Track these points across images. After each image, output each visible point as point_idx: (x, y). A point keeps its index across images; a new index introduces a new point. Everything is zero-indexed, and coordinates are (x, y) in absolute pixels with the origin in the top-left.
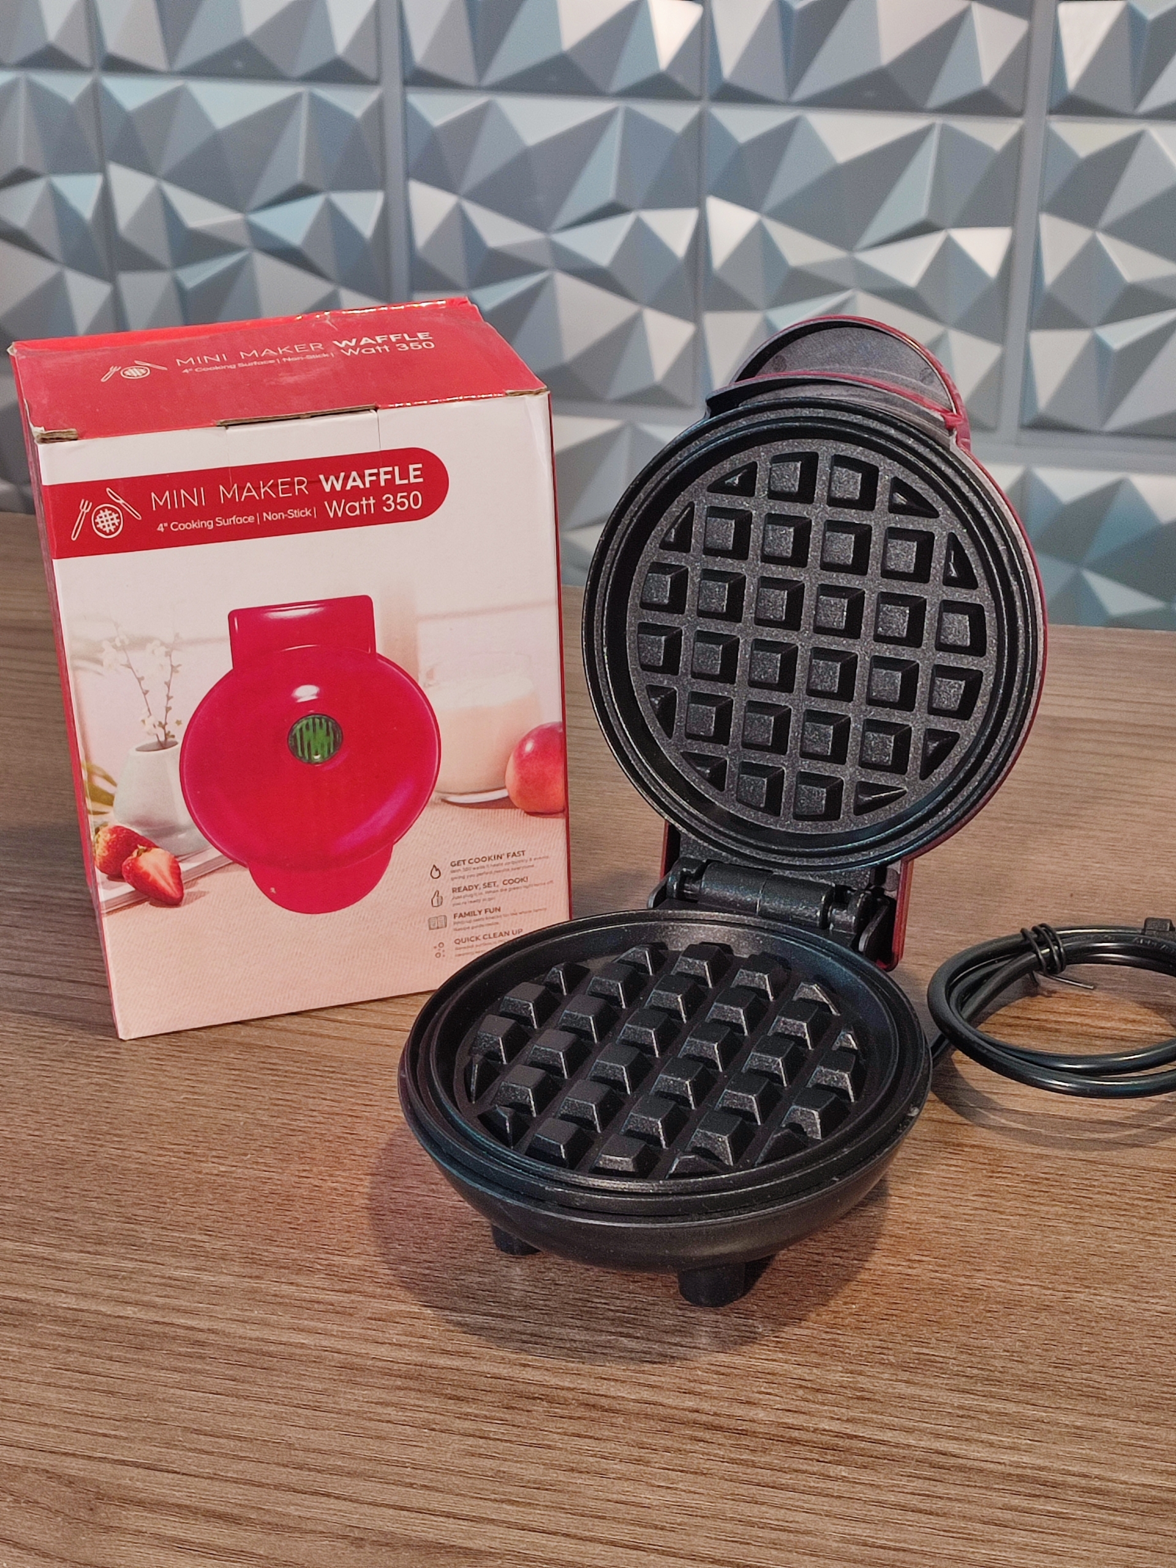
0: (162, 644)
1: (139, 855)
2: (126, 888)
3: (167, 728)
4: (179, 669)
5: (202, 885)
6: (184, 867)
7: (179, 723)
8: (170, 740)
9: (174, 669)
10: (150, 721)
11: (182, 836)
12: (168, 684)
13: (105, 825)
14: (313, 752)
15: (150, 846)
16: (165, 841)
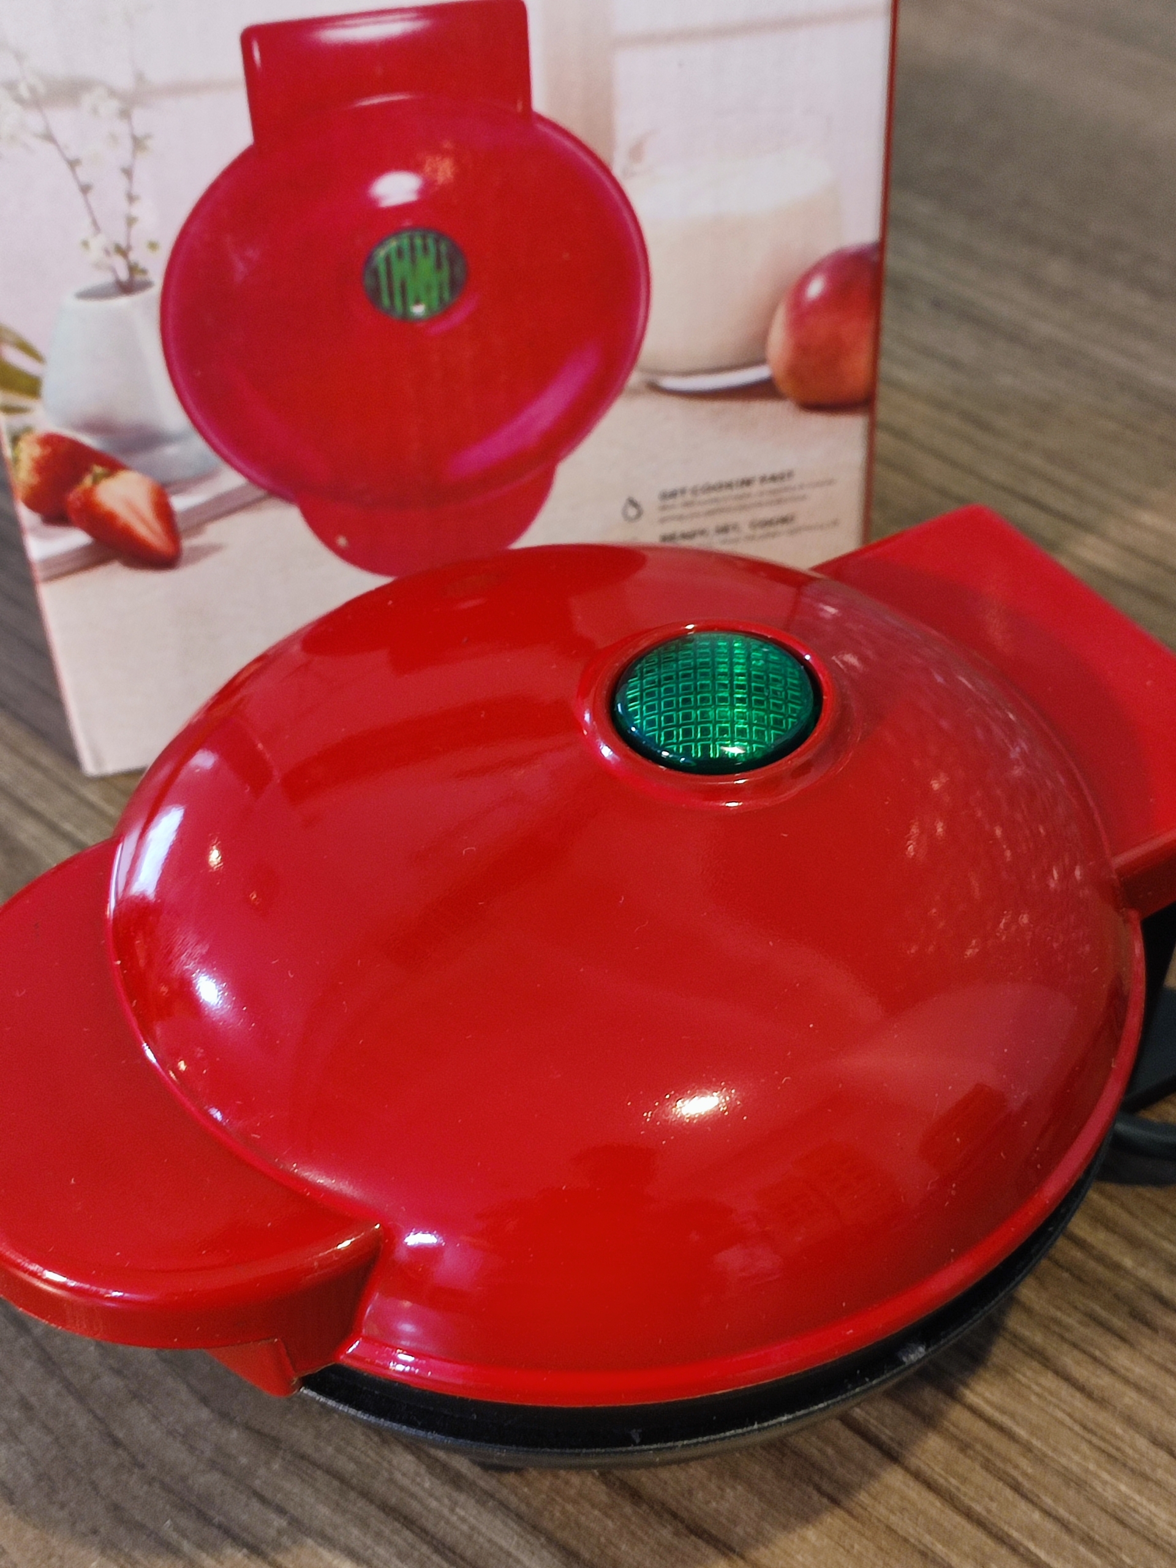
0: (112, 93)
1: (96, 481)
2: (76, 539)
3: (133, 256)
4: (149, 143)
5: (214, 533)
6: (180, 503)
7: (153, 246)
8: (139, 278)
9: (138, 144)
10: (98, 244)
11: (171, 451)
12: (128, 173)
13: (28, 430)
14: (411, 296)
15: (113, 467)
16: (142, 459)
